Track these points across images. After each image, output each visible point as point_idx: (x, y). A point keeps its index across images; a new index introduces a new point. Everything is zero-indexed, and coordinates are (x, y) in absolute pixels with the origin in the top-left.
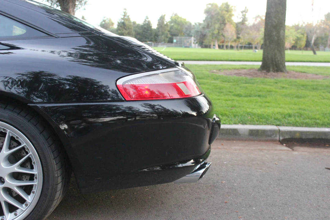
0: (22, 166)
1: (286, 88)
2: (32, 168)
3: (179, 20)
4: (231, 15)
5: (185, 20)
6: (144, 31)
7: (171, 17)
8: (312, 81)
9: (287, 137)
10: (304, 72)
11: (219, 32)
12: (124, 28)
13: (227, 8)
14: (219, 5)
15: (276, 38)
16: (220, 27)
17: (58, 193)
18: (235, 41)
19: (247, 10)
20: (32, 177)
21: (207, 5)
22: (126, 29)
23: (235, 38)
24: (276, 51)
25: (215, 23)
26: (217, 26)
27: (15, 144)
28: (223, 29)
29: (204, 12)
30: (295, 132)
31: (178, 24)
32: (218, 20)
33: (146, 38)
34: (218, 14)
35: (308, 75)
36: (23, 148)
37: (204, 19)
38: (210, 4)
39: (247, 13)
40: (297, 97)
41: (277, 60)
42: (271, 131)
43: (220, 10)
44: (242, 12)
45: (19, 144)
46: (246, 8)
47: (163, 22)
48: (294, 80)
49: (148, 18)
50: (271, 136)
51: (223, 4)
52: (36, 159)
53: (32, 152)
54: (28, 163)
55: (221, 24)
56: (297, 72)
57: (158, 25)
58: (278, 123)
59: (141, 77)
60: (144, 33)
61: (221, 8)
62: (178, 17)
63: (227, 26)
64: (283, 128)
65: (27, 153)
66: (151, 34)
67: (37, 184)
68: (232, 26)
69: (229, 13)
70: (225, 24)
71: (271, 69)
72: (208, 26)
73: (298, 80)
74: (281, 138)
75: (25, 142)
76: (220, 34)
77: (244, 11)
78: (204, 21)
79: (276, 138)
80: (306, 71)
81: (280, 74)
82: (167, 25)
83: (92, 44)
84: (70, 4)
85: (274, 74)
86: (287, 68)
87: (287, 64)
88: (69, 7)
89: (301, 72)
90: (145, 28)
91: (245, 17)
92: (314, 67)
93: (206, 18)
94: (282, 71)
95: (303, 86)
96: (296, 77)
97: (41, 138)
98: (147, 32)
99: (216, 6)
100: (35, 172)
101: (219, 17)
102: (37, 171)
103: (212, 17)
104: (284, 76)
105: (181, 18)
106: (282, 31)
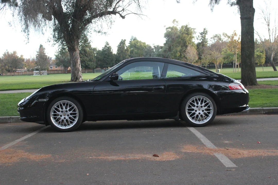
1: (260, 94)
3: (139, 44)
4: (192, 37)
5: (144, 43)
6: (104, 57)
7: (130, 41)
8: (275, 89)
9: (267, 112)
10: (270, 85)
11: (181, 55)
12: (85, 55)
13: (187, 31)
14: (179, 27)
15: (249, 64)
16: (181, 50)
18: (197, 62)
19: (207, 32)
21: (167, 29)
22: (87, 56)
23: (197, 59)
24: (250, 72)
25: (176, 46)
26: (179, 48)
28: (185, 51)
29: (164, 36)
30: (270, 109)
31: (138, 48)
32: (179, 43)
33: (107, 64)
34: (178, 37)
35: (272, 86)
37: (165, 42)
38: (169, 28)
39: (206, 35)
40: (268, 97)
41: (251, 77)
42: (259, 109)
43: (180, 33)
44: (201, 34)
46: (205, 29)
47: (124, 47)
48: (264, 89)
49: (108, 45)
50: (259, 112)
51: (182, 27)
52: (212, 105)
53: (210, 103)
55: (182, 46)
56: (264, 85)
57: (118, 50)
58: (262, 106)
60: (105, 59)
61: (181, 31)
62: (138, 42)
63: (189, 48)
64: (264, 108)
66: (112, 60)
67: (212, 111)
68: (193, 48)
69: (190, 36)
70: (186, 47)
71: (248, 84)
72: (170, 49)
73: (266, 89)
74: (264, 112)
76: (183, 56)
77: (203, 33)
78: (165, 44)
79: (262, 113)
80: (270, 84)
81: (254, 86)
82: (127, 50)
84: (76, 42)
85: (250, 87)
86: (258, 83)
87: (258, 80)
88: (75, 45)
89: (267, 85)
90: (106, 54)
91: (204, 38)
92: (275, 81)
93: (167, 41)
94: (255, 85)
95: (270, 92)
96: (265, 88)
98: (108, 58)
99: (176, 29)
101: (180, 40)
102: (212, 108)
103: (173, 40)
104: (257, 88)
105: (140, 42)
106: (253, 59)
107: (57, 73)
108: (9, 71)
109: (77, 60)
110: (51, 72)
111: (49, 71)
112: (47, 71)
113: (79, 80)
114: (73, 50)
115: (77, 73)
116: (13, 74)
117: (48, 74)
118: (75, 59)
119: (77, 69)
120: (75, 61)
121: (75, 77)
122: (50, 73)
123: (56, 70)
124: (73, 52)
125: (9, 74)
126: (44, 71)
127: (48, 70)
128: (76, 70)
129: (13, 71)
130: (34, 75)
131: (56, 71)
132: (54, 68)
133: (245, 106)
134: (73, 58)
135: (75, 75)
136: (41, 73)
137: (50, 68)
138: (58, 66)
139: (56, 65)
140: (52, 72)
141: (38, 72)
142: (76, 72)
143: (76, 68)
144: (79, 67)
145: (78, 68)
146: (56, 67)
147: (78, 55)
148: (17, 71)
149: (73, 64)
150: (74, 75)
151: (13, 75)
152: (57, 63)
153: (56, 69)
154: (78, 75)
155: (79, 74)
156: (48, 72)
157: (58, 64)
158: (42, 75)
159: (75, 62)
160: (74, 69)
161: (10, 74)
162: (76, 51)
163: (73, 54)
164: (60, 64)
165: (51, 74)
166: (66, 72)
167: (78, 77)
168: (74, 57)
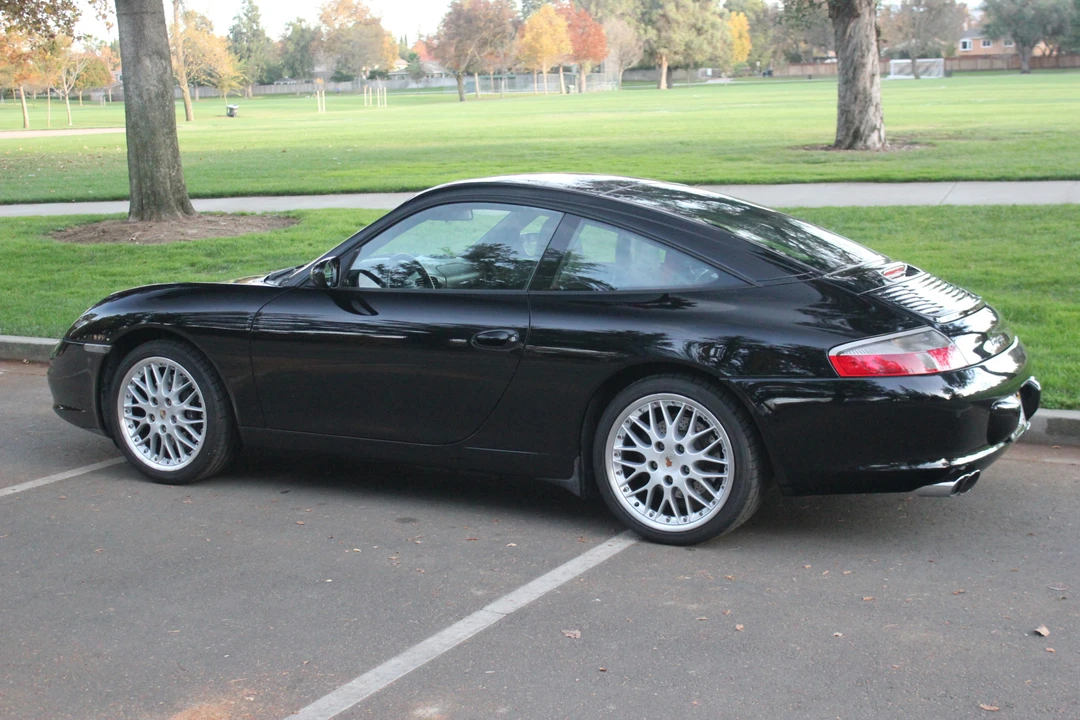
0: (711, 453)
2: (722, 457)
17: (753, 491)
20: (721, 468)
27: (702, 426)
36: (712, 432)
45: (707, 426)
52: (728, 448)
53: (723, 437)
54: (718, 451)
59: (882, 342)
65: (716, 438)
67: (728, 476)
75: (715, 424)
83: (830, 300)
97: (734, 421)
100: (725, 462)
102: (728, 461)
107: (987, 66)
108: (795, 59)
109: (863, 56)
110: (962, 66)
111: (955, 59)
112: (946, 59)
113: (865, 142)
114: (847, 10)
115: (861, 112)
116: (810, 70)
117: (948, 73)
118: (854, 50)
119: (861, 97)
120: (853, 61)
121: (848, 129)
122: (956, 68)
123: (986, 57)
124: (847, 20)
125: (794, 70)
126: (932, 60)
127: (950, 57)
128: (856, 98)
129: (812, 61)
130: (891, 77)
131: (984, 61)
132: (976, 46)
133: (940, 464)
134: (847, 46)
135: (851, 118)
136: (921, 70)
137: (961, 45)
138: (992, 38)
139: (983, 33)
140: (966, 65)
141: (907, 65)
142: (856, 109)
143: (858, 93)
144: (868, 85)
145: (865, 89)
146: (984, 44)
147: (867, 36)
148: (828, 58)
149: (846, 73)
150: (847, 121)
151: (810, 77)
152: (988, 26)
153: (983, 53)
154: (861, 123)
155: (866, 118)
156: (948, 62)
157: (991, 30)
158: (922, 77)
159: (852, 64)
160: (849, 93)
161: (800, 73)
162: (858, 16)
163: (846, 28)
164: (1002, 29)
165: (961, 71)
166: (1025, 67)
167: (862, 129)
168: (849, 42)
